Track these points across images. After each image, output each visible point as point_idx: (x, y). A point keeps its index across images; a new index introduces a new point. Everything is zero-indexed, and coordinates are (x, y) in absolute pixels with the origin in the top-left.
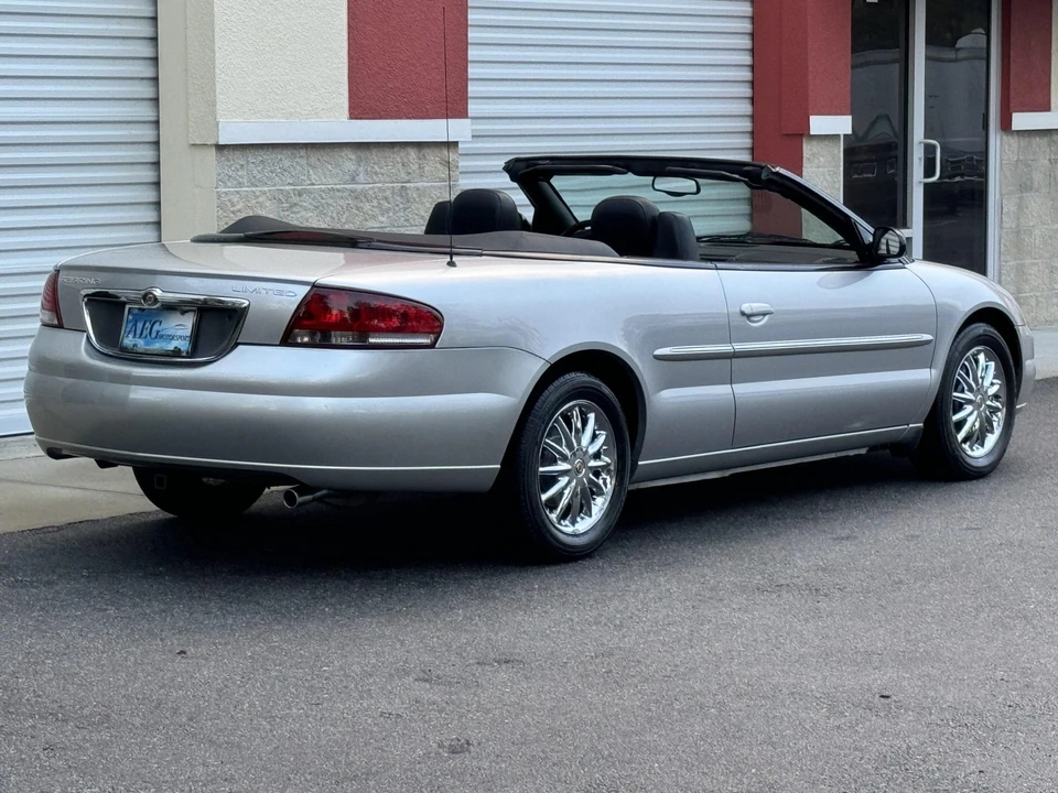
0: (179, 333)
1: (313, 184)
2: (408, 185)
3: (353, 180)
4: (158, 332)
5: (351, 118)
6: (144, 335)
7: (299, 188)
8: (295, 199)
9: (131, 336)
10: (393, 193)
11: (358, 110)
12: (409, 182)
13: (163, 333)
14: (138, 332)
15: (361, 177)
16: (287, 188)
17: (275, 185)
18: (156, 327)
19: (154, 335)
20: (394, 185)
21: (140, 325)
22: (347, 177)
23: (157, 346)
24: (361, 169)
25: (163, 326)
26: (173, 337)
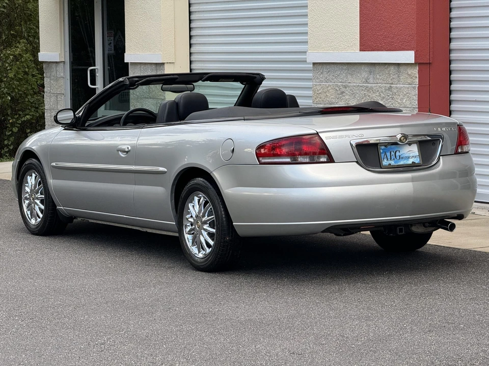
0: (411, 155)
1: (350, 83)
2: (392, 85)
3: (367, 82)
4: (400, 156)
5: (361, 50)
6: (392, 159)
7: (344, 84)
8: (343, 89)
9: (385, 160)
10: (386, 90)
11: (364, 47)
12: (392, 84)
13: (403, 156)
14: (389, 157)
15: (371, 80)
16: (339, 84)
17: (334, 83)
18: (398, 154)
19: (398, 158)
20: (386, 85)
21: (388, 154)
22: (364, 80)
24: (372, 76)
25: (401, 153)
26: (409, 158)
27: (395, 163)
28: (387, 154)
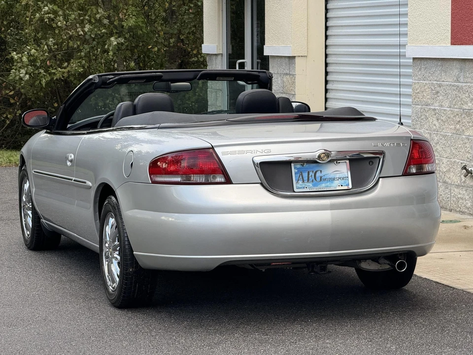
3: (458, 81)
4: (321, 177)
5: (452, 44)
6: (310, 180)
9: (300, 182)
11: (456, 40)
13: (325, 177)
14: (306, 178)
15: (462, 79)
18: (318, 174)
19: (318, 179)
21: (305, 175)
23: (323, 186)
24: (462, 74)
25: (323, 173)
26: (334, 179)
27: (314, 185)
28: (303, 174)
